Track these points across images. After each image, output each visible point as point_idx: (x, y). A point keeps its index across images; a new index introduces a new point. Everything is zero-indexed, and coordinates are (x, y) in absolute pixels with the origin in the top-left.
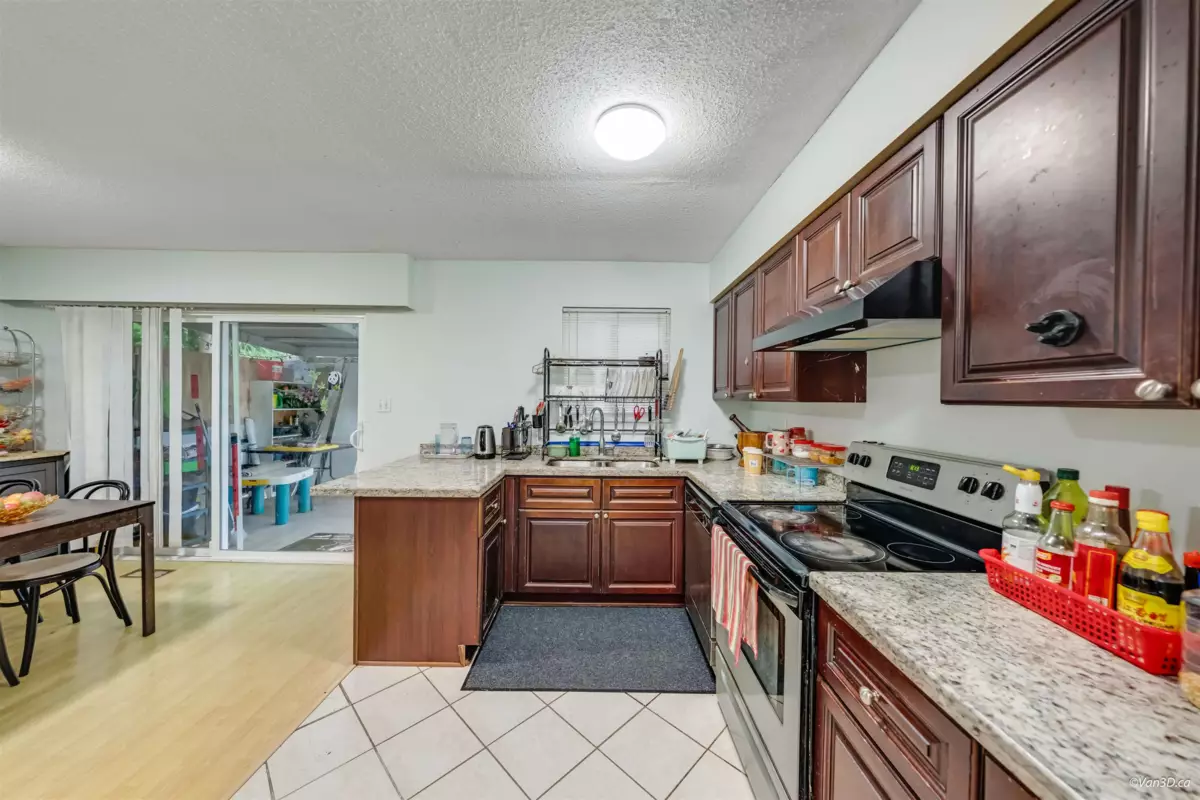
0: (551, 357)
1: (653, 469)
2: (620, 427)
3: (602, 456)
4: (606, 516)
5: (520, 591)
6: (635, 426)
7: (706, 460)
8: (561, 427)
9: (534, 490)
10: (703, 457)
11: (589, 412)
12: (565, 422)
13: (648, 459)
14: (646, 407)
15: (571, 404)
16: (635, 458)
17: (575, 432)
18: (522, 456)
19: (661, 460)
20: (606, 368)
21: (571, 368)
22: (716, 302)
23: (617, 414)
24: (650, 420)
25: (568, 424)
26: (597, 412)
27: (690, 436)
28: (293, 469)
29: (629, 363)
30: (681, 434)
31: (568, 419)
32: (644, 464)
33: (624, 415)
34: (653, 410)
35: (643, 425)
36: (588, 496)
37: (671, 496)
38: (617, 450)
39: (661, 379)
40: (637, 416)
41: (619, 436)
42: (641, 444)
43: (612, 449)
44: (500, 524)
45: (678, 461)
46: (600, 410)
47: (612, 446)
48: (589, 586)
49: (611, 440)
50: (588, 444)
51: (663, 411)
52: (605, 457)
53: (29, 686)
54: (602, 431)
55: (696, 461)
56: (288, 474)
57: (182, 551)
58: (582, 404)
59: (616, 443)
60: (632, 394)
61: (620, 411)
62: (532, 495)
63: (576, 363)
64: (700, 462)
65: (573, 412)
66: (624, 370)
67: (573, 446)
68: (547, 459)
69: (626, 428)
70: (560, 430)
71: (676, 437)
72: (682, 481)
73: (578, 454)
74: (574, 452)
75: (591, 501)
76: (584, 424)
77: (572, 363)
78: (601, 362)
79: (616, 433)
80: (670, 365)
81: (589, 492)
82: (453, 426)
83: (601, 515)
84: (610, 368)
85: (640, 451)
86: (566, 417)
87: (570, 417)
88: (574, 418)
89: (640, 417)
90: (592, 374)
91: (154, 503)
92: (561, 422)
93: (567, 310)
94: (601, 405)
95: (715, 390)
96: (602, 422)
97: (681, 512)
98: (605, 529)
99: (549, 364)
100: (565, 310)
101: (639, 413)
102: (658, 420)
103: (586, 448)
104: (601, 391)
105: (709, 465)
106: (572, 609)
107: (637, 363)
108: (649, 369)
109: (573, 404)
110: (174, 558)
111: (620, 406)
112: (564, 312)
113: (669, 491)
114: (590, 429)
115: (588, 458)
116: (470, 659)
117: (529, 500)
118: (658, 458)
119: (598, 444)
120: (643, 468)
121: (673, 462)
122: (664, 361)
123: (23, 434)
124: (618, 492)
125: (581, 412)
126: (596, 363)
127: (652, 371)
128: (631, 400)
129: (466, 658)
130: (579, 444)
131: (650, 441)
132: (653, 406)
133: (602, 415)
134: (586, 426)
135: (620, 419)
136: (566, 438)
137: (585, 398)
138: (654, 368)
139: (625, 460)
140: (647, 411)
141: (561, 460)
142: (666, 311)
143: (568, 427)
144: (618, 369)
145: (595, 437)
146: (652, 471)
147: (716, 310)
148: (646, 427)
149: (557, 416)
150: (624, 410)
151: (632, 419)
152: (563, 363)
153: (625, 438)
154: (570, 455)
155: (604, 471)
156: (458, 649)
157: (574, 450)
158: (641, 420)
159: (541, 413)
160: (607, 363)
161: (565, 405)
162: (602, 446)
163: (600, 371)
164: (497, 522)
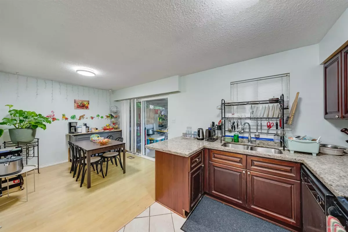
0: (225, 103)
1: (280, 155)
2: (259, 131)
3: (249, 144)
4: (249, 173)
5: (210, 193)
6: (268, 131)
7: (319, 154)
8: (230, 130)
9: (216, 155)
10: (317, 152)
11: (243, 124)
12: (232, 128)
13: (276, 148)
14: (275, 122)
15: (234, 121)
16: (268, 146)
17: (236, 132)
18: (214, 140)
19: (284, 150)
20: (251, 105)
21: (234, 106)
22: (325, 63)
23: (258, 125)
24: (277, 128)
25: (233, 128)
26: (247, 124)
27: (305, 139)
28: (161, 136)
29: (264, 102)
30: (298, 137)
31: (233, 127)
32: (273, 150)
33: (261, 126)
34: (279, 124)
35: (273, 130)
36: (240, 162)
37: (290, 171)
38: (258, 142)
39: (283, 109)
40: (269, 127)
41: (259, 135)
42: (271, 140)
43: (255, 141)
44: (201, 166)
45: (295, 152)
46: (248, 124)
47: (255, 139)
48: (240, 202)
49: (254, 137)
50: (243, 138)
51: (285, 125)
52: (251, 144)
53: (106, 179)
54: (250, 132)
55: (311, 154)
56: (159, 137)
57: (137, 153)
58: (239, 121)
59: (257, 138)
60: (265, 116)
61: (259, 124)
62: (215, 157)
63: (236, 104)
64: (314, 155)
65: (236, 124)
66: (261, 106)
67: (236, 138)
68: (223, 142)
69: (262, 132)
70: (230, 131)
71: (294, 139)
72: (299, 165)
73: (238, 142)
74: (236, 141)
75: (241, 165)
76: (241, 129)
77: (234, 104)
78: (248, 103)
79: (257, 134)
80: (290, 101)
81: (240, 160)
82: (191, 128)
83: (246, 172)
84: (253, 105)
85: (271, 143)
86: (232, 126)
87: (234, 126)
88: (236, 127)
89: (271, 127)
90: (245, 108)
91: (125, 143)
92: (230, 128)
93: (232, 83)
94: (248, 121)
95: (326, 113)
96: (250, 129)
97: (299, 182)
98: (249, 179)
99: (224, 105)
100: (231, 83)
101: (270, 125)
102: (282, 129)
103: (242, 139)
104: (248, 115)
105: (321, 158)
106: (232, 208)
107: (268, 102)
108: (276, 104)
109: (235, 121)
110: (136, 155)
111: (259, 122)
112: (231, 84)
113: (289, 168)
114: (242, 131)
115: (243, 144)
116: (187, 216)
117: (213, 159)
118: (282, 148)
119: (247, 138)
120: (272, 153)
121: (292, 152)
122: (285, 99)
123: (117, 126)
124: (256, 163)
125: (239, 124)
126: (246, 103)
127: (277, 105)
128: (265, 119)
129: (185, 215)
130: (238, 137)
131: (277, 139)
132: (279, 122)
133: (250, 126)
134: (241, 130)
135: (259, 128)
136: (232, 134)
137: (240, 118)
138: (279, 104)
139: (262, 147)
140: (275, 124)
141: (230, 143)
142: (287, 75)
143: (233, 130)
144: (258, 105)
145: (246, 135)
146: (278, 156)
147: (326, 68)
148: (275, 132)
149: (228, 126)
150: (261, 124)
151: (266, 128)
152: (230, 105)
153: (261, 136)
154: (234, 142)
155: (249, 152)
156: (182, 211)
157: (236, 140)
158: (271, 128)
159: (220, 124)
160: (251, 103)
161: (232, 121)
162: (249, 139)
163: (248, 107)
164: (200, 165)
